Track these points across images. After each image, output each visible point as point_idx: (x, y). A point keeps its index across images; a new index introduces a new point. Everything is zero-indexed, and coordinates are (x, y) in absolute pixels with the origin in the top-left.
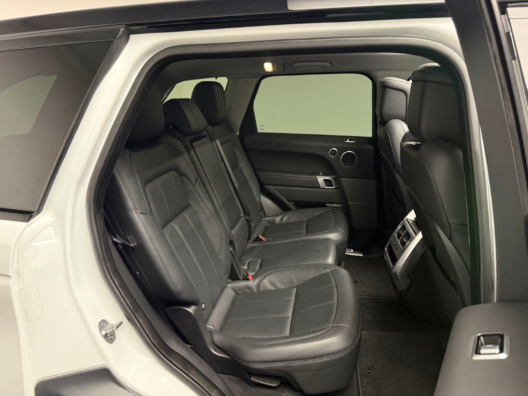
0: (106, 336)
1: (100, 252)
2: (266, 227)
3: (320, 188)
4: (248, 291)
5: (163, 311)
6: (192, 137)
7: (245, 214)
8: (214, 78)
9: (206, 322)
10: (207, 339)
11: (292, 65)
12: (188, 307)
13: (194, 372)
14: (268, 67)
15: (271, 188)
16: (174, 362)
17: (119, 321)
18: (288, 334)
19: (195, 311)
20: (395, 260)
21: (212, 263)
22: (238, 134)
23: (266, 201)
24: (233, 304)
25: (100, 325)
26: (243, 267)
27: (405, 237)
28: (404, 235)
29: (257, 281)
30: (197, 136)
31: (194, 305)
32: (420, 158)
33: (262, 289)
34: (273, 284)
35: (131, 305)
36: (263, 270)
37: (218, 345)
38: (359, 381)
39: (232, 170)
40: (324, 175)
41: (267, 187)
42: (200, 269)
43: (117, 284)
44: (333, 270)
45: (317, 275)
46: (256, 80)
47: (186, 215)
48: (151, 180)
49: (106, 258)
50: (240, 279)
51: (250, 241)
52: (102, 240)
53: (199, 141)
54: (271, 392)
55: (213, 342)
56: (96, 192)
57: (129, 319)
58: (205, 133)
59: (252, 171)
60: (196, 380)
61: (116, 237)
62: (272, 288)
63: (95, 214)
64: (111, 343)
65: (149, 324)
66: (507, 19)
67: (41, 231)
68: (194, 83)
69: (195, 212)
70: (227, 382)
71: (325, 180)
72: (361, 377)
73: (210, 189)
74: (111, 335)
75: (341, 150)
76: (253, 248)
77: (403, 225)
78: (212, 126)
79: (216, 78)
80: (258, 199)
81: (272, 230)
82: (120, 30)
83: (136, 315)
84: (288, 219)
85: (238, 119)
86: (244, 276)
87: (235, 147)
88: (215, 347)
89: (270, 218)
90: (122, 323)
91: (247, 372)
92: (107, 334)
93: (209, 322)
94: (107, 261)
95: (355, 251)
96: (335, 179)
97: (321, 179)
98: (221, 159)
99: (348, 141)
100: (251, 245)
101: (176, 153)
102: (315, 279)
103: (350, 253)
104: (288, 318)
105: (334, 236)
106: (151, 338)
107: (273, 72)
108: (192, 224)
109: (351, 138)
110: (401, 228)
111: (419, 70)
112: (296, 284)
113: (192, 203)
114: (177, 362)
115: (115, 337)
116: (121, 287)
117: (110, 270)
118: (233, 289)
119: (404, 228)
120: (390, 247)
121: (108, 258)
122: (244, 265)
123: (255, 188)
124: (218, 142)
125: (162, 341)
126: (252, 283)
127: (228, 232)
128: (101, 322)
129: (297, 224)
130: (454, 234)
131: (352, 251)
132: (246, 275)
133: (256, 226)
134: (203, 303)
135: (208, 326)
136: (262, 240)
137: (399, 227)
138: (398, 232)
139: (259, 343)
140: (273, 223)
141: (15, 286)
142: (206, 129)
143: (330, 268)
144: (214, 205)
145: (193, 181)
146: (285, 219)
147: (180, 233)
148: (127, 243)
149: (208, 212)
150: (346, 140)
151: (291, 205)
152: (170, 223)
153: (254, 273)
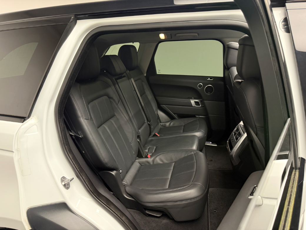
0: (65, 185)
1: (62, 140)
2: (161, 128)
3: (192, 106)
4: (147, 164)
5: (98, 174)
6: (117, 77)
7: (148, 121)
8: (132, 43)
9: (122, 180)
10: (122, 189)
11: (175, 35)
12: (112, 172)
13: (113, 206)
14: (162, 36)
15: (164, 106)
16: (102, 201)
17: (72, 178)
18: (167, 187)
19: (116, 174)
20: (232, 148)
21: (127, 148)
22: (145, 75)
23: (161, 114)
24: (139, 171)
25: (61, 179)
26: (145, 151)
27: (238, 135)
28: (238, 134)
29: (152, 159)
30: (120, 76)
31: (115, 170)
32: (241, 89)
33: (155, 163)
34: (161, 160)
35: (79, 169)
36: (156, 152)
37: (129, 193)
38: (209, 216)
39: (141, 96)
40: (195, 99)
41: (162, 105)
42: (119, 150)
43: (71, 157)
44: (195, 153)
45: (186, 155)
46: (156, 44)
47: (112, 121)
48: (92, 101)
49: (65, 143)
50: (143, 157)
51: (151, 136)
52: (63, 133)
53: (121, 79)
54: (157, 219)
55: (126, 191)
56: (59, 107)
57: (78, 177)
58: (125, 74)
59: (153, 97)
60: (114, 211)
61: (71, 132)
62: (161, 163)
63: (59, 119)
64: (67, 189)
65: (88, 180)
66: (286, 9)
67: (30, 128)
68: (119, 46)
69: (118, 119)
70: (132, 213)
71: (195, 102)
72: (210, 214)
73: (126, 106)
74: (68, 185)
75: (205, 85)
76: (152, 140)
77: (238, 128)
78: (129, 71)
79: (133, 43)
80: (156, 113)
81: (164, 130)
82: (71, 18)
83: (81, 174)
84: (173, 124)
85: (145, 67)
86: (146, 155)
87: (143, 83)
88: (127, 194)
89: (163, 124)
90: (73, 179)
91: (144, 208)
92: (65, 184)
93: (124, 180)
94: (65, 145)
95: (213, 143)
96: (201, 101)
97: (193, 102)
98: (134, 90)
99: (209, 79)
100: (151, 138)
101: (107, 86)
102: (185, 158)
103: (209, 144)
104: (168, 179)
105: (198, 134)
106: (89, 187)
107: (165, 39)
108: (115, 126)
109: (211, 77)
110: (236, 130)
111: (242, 39)
112: (174, 161)
113: (116, 114)
114: (104, 201)
115: (69, 186)
116: (73, 159)
117: (67, 149)
118: (139, 163)
119: (238, 130)
120: (230, 141)
121: (66, 143)
122: (146, 149)
123: (154, 106)
124: (132, 80)
125: (96, 189)
126: (150, 160)
127: (137, 131)
128: (62, 178)
129: (179, 127)
130: (259, 132)
131: (211, 143)
132: (147, 155)
133: (154, 128)
134: (121, 170)
135: (123, 182)
136: (157, 136)
137: (235, 129)
138: (235, 132)
139: (151, 192)
140: (165, 126)
141: (16, 157)
142: (125, 72)
143: (194, 152)
144: (129, 115)
145: (117, 101)
146: (172, 124)
147: (108, 131)
148: (78, 136)
149: (125, 119)
150: (208, 78)
151: (175, 116)
152: (103, 125)
153: (151, 154)
